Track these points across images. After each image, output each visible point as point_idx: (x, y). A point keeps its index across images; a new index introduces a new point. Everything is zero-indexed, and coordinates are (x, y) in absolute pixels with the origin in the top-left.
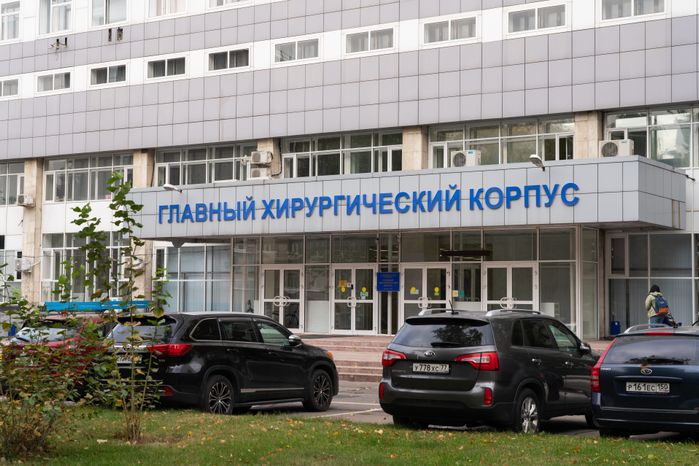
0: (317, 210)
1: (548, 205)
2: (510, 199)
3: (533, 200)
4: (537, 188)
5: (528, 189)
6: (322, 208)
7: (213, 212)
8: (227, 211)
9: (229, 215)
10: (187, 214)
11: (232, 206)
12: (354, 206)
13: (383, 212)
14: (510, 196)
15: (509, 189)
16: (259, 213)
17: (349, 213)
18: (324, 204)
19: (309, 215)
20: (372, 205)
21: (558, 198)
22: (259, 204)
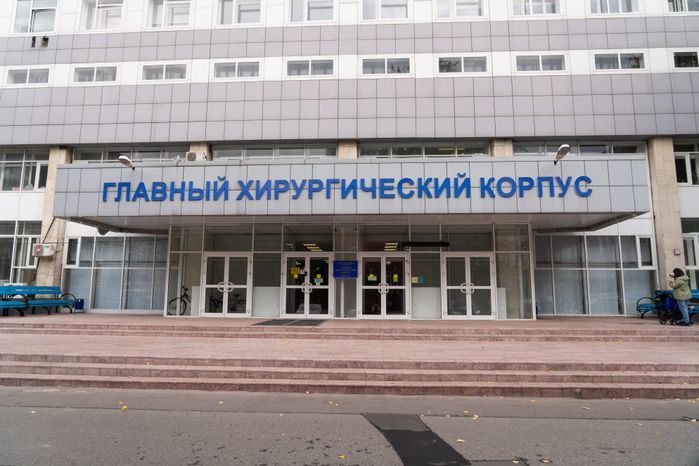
0: (305, 193)
1: (561, 195)
2: (523, 189)
3: (546, 191)
4: (550, 179)
5: (541, 180)
6: (312, 191)
7: (174, 191)
8: (192, 191)
9: (196, 194)
10: (141, 192)
11: (199, 185)
12: (350, 189)
13: (383, 196)
14: (523, 185)
15: (522, 180)
16: (233, 194)
17: (344, 196)
18: (314, 186)
19: (295, 198)
20: (372, 190)
21: (571, 190)
22: (233, 184)
